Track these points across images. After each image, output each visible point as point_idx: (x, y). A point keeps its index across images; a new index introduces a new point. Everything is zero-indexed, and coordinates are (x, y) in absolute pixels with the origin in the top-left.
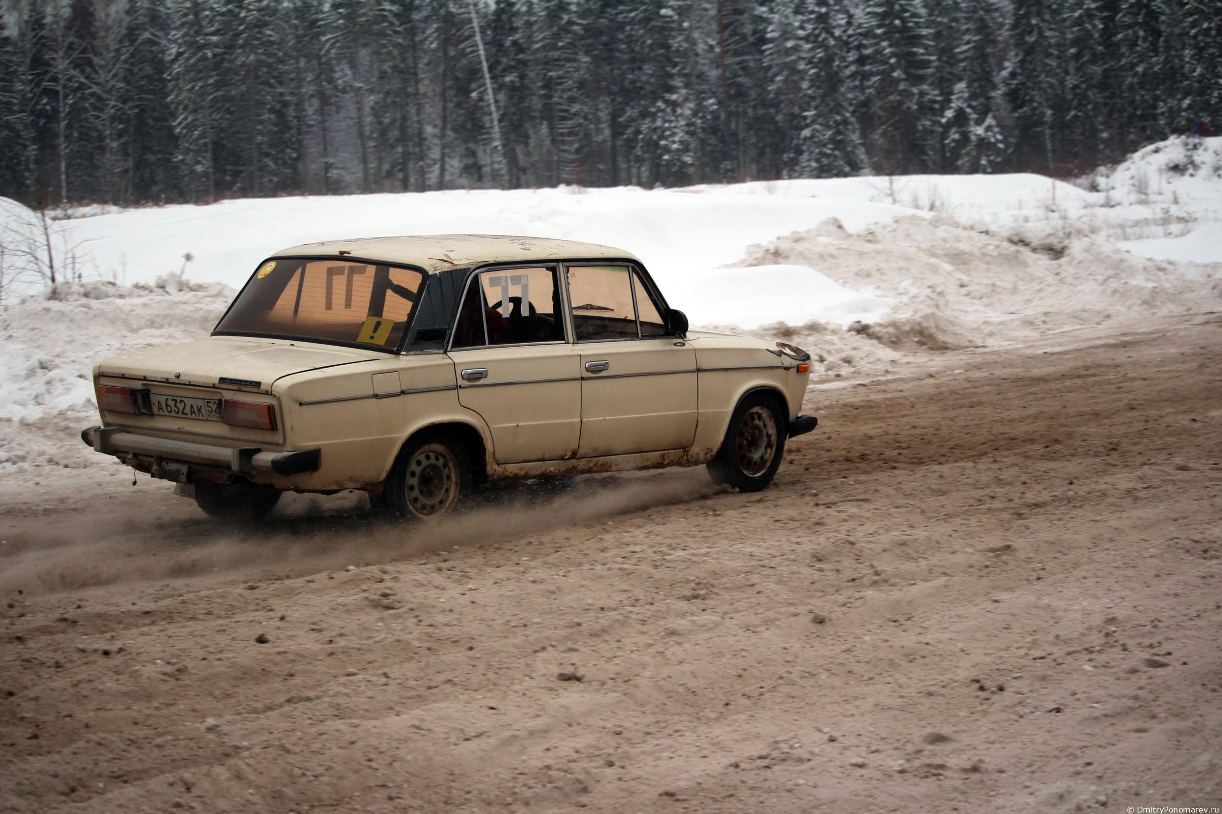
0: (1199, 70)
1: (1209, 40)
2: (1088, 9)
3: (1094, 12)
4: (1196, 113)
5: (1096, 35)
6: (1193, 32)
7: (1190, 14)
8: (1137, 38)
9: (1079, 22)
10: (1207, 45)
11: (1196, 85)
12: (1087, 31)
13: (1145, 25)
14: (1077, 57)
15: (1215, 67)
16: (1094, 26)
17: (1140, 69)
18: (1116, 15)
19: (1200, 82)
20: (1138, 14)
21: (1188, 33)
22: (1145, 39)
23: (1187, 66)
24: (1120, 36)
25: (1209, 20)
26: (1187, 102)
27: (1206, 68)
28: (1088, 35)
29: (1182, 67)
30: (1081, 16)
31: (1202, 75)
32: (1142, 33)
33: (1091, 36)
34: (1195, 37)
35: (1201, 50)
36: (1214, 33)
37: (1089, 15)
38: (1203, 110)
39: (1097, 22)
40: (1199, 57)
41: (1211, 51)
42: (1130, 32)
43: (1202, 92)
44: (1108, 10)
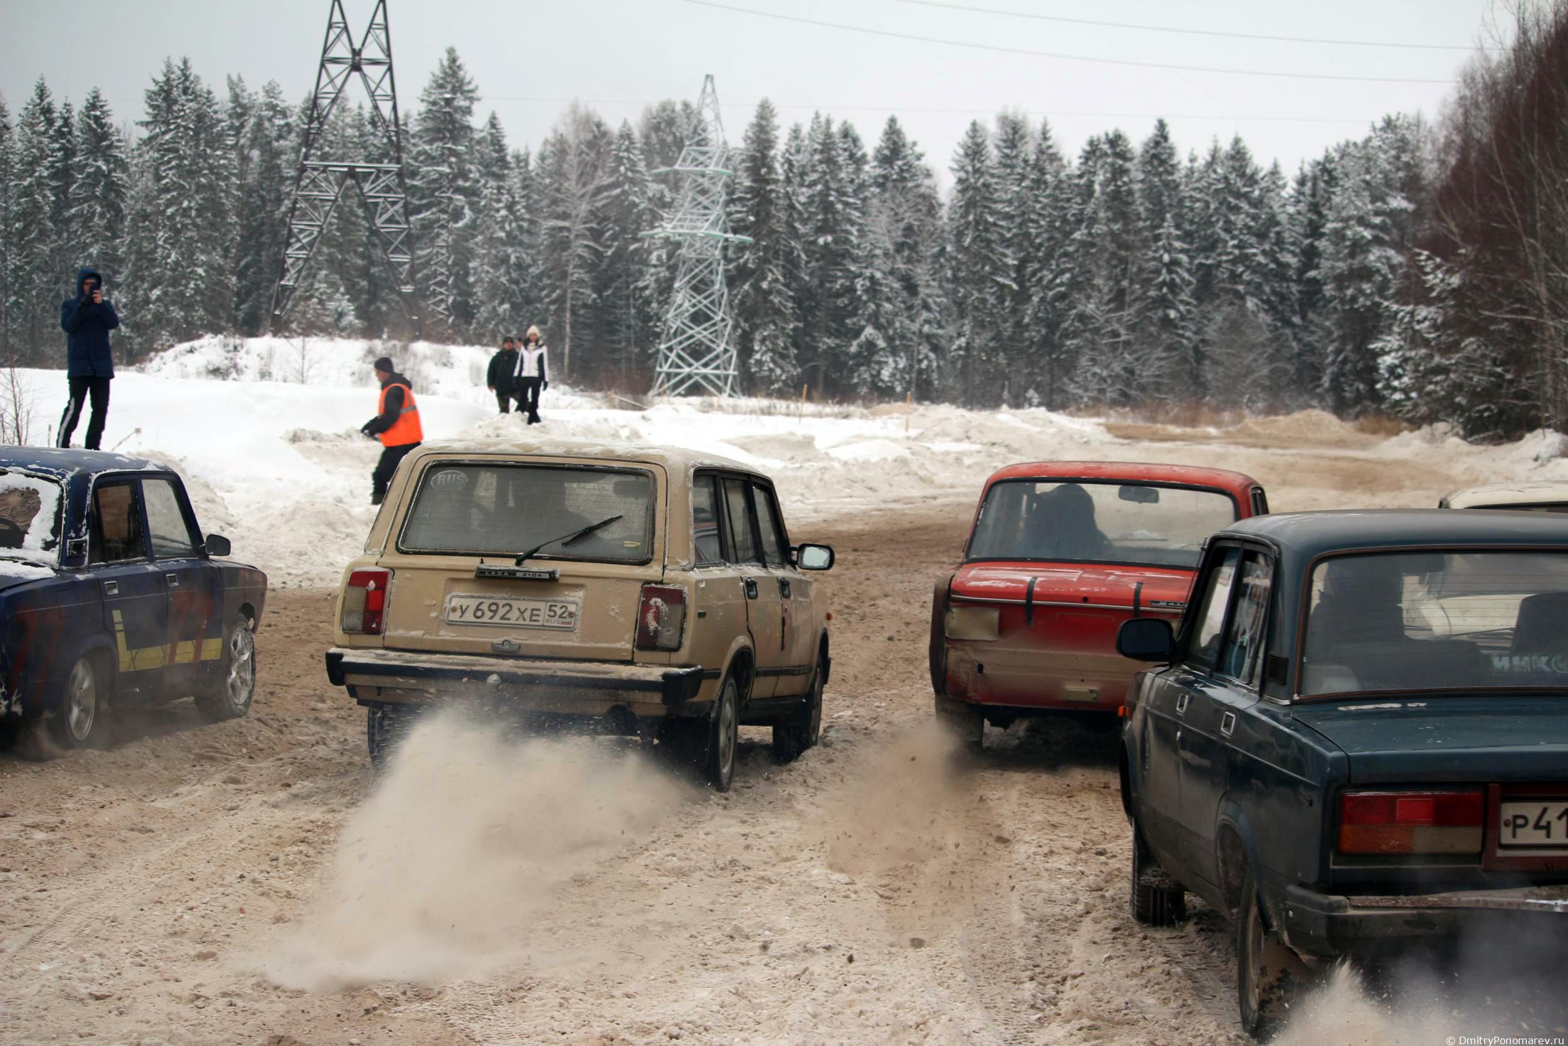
0: (173, 257)
1: (188, 221)
2: (41, 177)
3: (45, 181)
4: (166, 306)
5: (47, 208)
6: (169, 211)
7: (167, 190)
8: (94, 213)
9: (27, 192)
10: (185, 226)
11: (169, 273)
12: (35, 202)
13: (104, 200)
14: (22, 233)
15: (193, 254)
16: (44, 197)
17: (94, 251)
18: (68, 185)
19: (173, 270)
20: (97, 185)
21: (164, 211)
22: (102, 216)
23: (159, 250)
24: (73, 211)
25: (190, 198)
26: (156, 293)
27: (182, 254)
28: (37, 207)
29: (154, 251)
30: (31, 185)
31: (177, 263)
32: (99, 209)
33: (40, 209)
34: (172, 217)
35: (178, 232)
36: (193, 213)
37: (40, 183)
38: (174, 303)
39: (48, 193)
40: (173, 242)
41: (189, 234)
42: (86, 206)
43: (174, 282)
44: (59, 180)
